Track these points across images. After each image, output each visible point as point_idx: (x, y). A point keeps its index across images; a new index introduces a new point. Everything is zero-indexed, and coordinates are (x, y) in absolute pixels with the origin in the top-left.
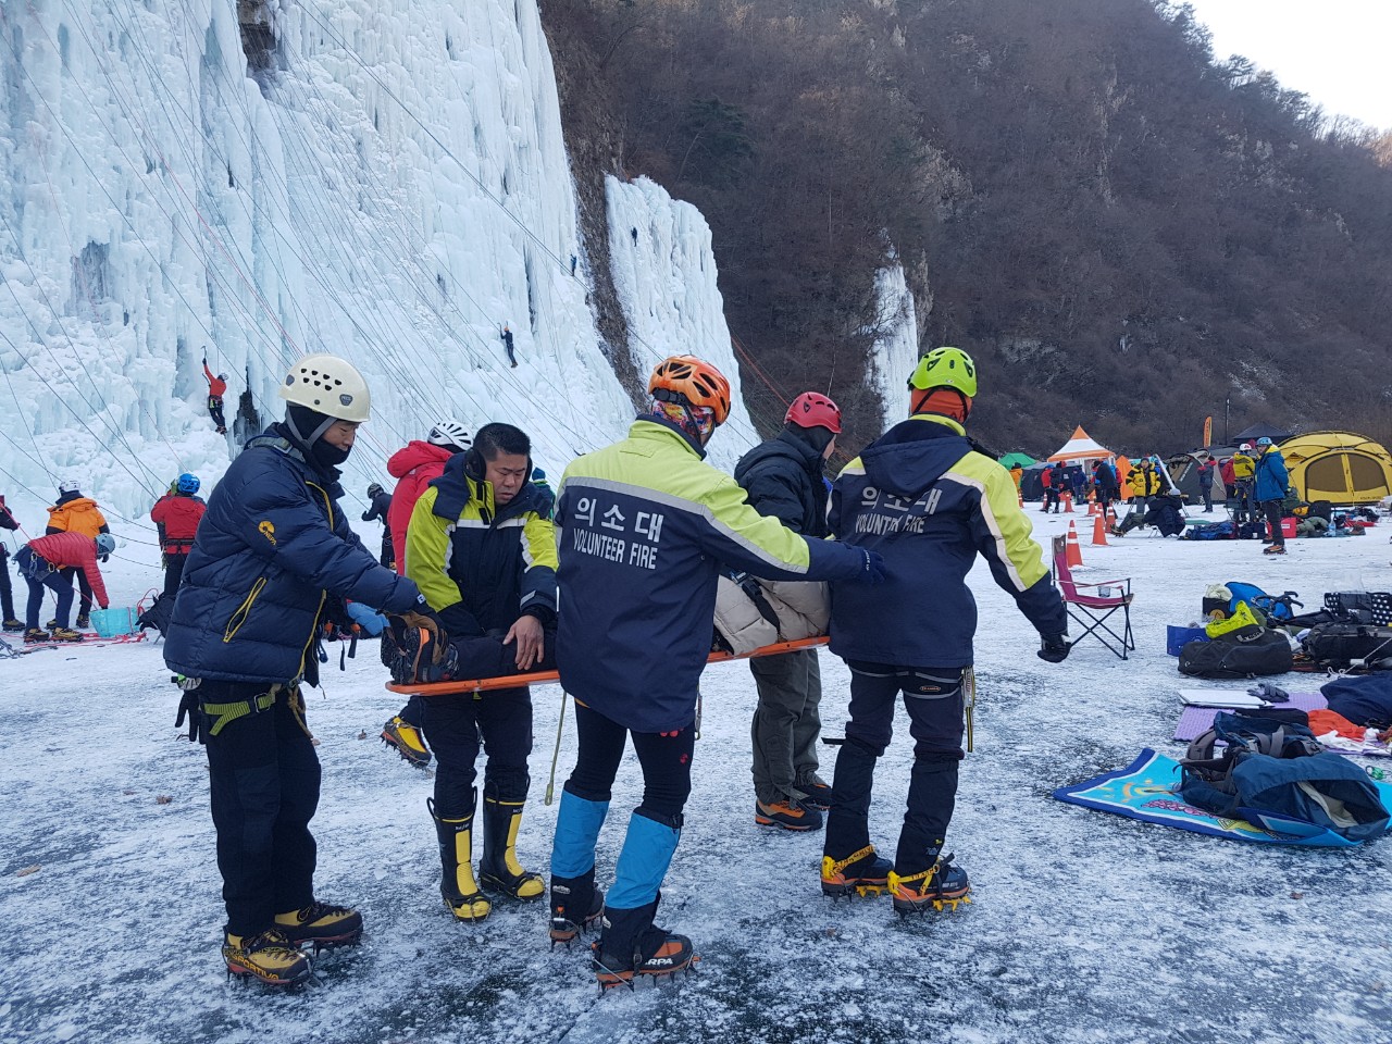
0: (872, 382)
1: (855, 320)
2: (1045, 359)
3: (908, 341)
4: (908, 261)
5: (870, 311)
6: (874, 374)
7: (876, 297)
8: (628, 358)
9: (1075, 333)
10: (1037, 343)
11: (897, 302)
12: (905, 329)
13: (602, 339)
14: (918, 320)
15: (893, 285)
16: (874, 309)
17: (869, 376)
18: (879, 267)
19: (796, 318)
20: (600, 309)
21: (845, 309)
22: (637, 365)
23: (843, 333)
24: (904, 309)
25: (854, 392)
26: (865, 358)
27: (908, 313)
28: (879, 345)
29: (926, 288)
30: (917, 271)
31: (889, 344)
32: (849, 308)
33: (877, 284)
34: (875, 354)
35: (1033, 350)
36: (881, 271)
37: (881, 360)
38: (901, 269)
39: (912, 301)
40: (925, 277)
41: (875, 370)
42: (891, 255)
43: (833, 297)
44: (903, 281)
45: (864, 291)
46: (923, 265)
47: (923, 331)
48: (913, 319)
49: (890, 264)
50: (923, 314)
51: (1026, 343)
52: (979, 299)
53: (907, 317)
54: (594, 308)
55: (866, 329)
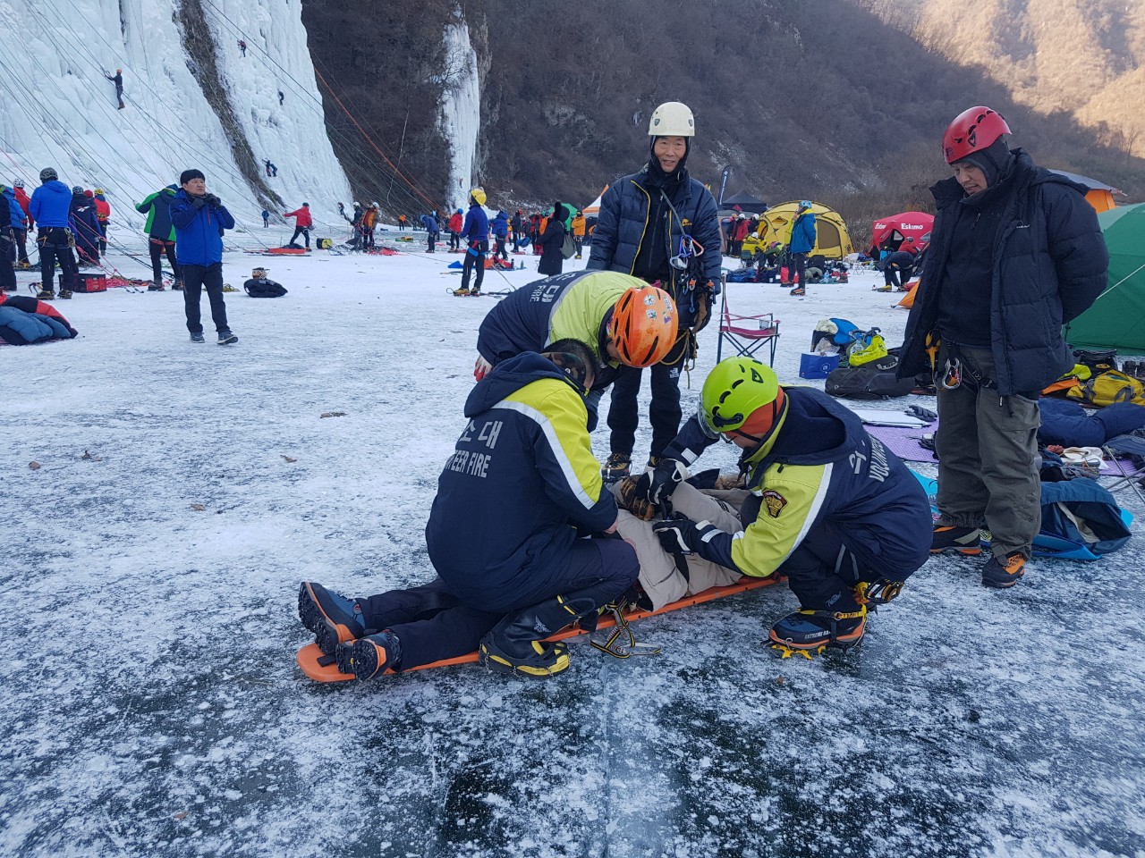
0: (441, 128)
1: (427, 69)
2: (577, 126)
3: (472, 95)
4: (472, 23)
5: (439, 63)
6: (443, 121)
7: (445, 50)
8: (216, 79)
9: (601, 105)
10: (572, 111)
11: (463, 58)
12: (470, 84)
13: (190, 59)
14: (480, 77)
15: (459, 41)
16: (443, 62)
17: (439, 122)
18: (447, 23)
19: (373, 60)
20: (188, 28)
21: (418, 58)
22: (225, 87)
23: (417, 79)
24: (468, 65)
25: (426, 136)
26: (435, 106)
27: (472, 69)
28: (447, 95)
29: (487, 48)
30: (480, 33)
31: (456, 95)
32: (422, 57)
33: (446, 38)
34: (444, 103)
35: (569, 116)
36: (450, 27)
37: (449, 108)
38: (467, 28)
39: (475, 59)
40: (485, 38)
41: (444, 117)
42: (458, 14)
43: (408, 45)
44: (468, 40)
45: (436, 44)
46: (484, 27)
47: (483, 87)
48: (476, 75)
49: (457, 22)
50: (483, 72)
51: (565, 110)
52: (528, 65)
53: (471, 72)
54: (182, 27)
55: (436, 79)
